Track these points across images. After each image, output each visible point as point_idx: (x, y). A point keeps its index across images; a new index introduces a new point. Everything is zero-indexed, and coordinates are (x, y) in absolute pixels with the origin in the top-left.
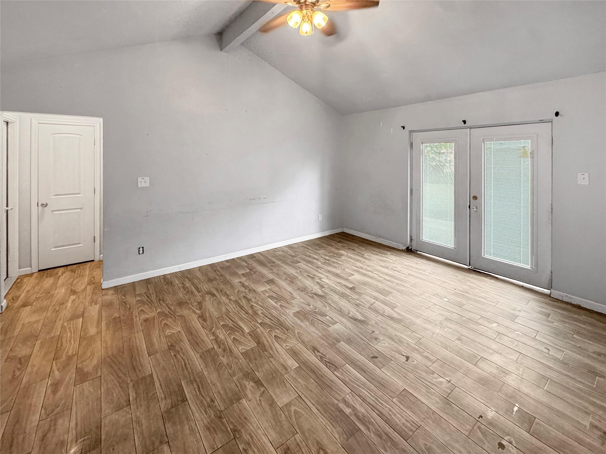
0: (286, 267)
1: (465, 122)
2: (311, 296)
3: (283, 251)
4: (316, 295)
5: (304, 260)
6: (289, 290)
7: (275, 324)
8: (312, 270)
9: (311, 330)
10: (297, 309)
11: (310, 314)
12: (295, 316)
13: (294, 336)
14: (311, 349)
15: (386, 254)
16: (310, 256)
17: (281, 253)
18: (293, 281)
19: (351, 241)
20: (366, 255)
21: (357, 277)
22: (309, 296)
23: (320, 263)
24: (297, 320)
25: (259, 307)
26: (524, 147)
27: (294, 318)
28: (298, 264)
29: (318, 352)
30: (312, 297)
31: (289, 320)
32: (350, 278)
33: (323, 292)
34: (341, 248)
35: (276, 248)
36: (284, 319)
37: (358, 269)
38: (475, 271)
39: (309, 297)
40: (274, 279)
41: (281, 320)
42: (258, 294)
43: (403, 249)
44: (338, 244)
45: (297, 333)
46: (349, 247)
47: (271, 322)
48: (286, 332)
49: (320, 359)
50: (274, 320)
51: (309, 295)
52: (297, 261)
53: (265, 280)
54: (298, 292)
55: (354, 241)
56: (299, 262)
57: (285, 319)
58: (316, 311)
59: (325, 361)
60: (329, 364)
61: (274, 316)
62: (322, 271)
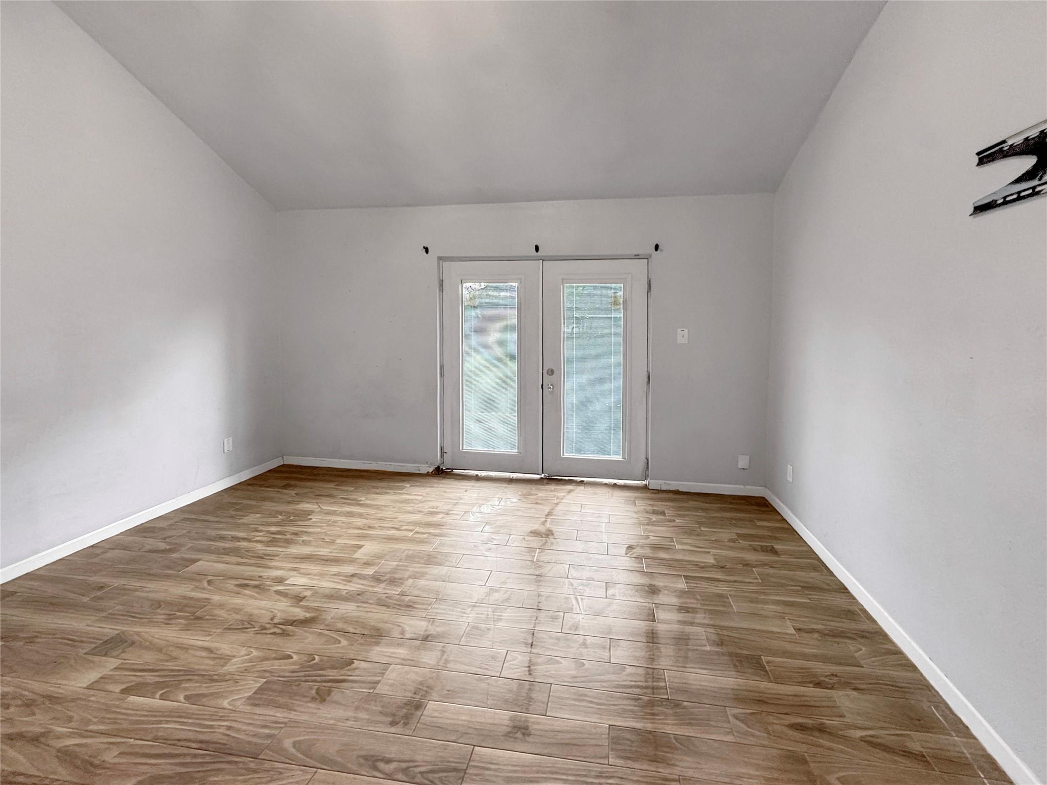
0: (152, 585)
1: (537, 248)
2: (278, 631)
3: (125, 548)
4: (292, 623)
5: (208, 551)
6: (200, 643)
7: (200, 760)
8: (243, 568)
9: (331, 719)
10: (254, 684)
11: (303, 679)
12: (256, 705)
13: (291, 760)
14: (361, 765)
15: (403, 488)
16: (222, 538)
17: (117, 553)
18: (198, 614)
19: (315, 480)
20: (363, 499)
21: (369, 548)
22: (274, 633)
23: (259, 546)
24: (272, 713)
25: (100, 740)
26: (615, 293)
27: (258, 710)
28: (194, 568)
29: (388, 761)
30: (284, 634)
31: (244, 727)
32: (357, 555)
33: (307, 609)
34: (296, 499)
35: (92, 546)
36: (222, 730)
37: (364, 532)
38: (550, 480)
39: (273, 636)
40: (123, 632)
41: (217, 737)
42: (73, 700)
43: (428, 472)
44: (286, 491)
45: (294, 747)
46: (318, 493)
47: (176, 764)
48: (252, 765)
49: (404, 778)
50: (185, 751)
51: (272, 631)
52: (183, 559)
53: (88, 647)
54: (233, 636)
55: (318, 478)
56: (195, 561)
57: (229, 728)
58: (316, 664)
59: (421, 773)
60: (436, 775)
61: (179, 740)
62: (279, 561)
